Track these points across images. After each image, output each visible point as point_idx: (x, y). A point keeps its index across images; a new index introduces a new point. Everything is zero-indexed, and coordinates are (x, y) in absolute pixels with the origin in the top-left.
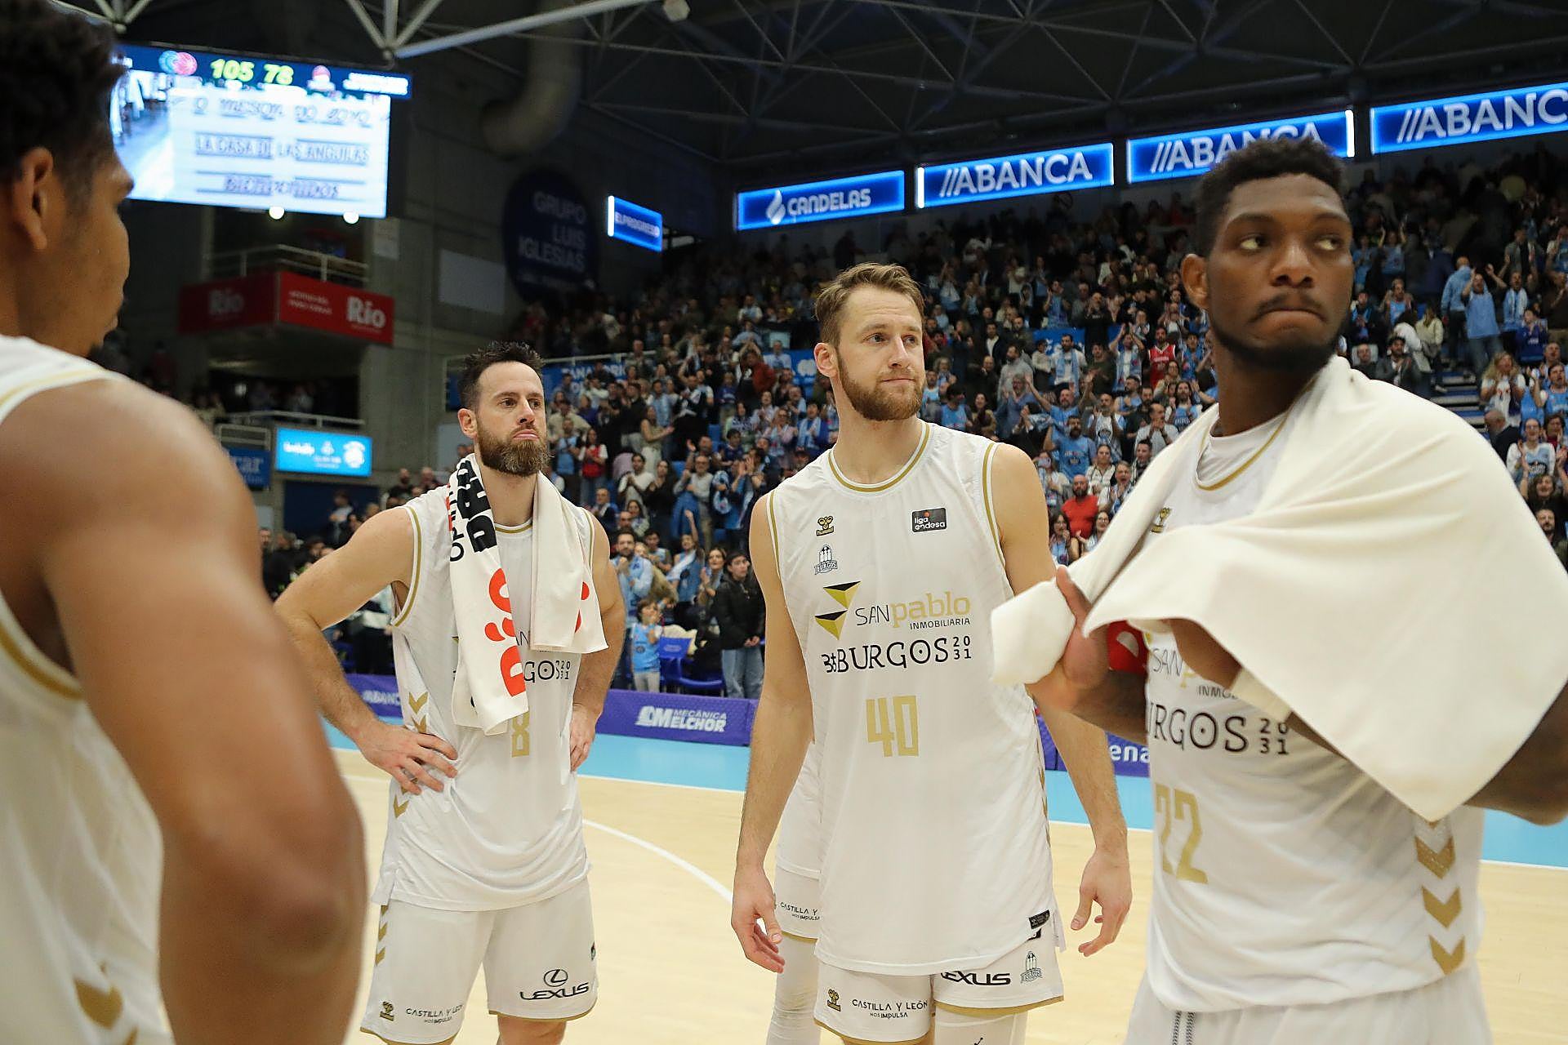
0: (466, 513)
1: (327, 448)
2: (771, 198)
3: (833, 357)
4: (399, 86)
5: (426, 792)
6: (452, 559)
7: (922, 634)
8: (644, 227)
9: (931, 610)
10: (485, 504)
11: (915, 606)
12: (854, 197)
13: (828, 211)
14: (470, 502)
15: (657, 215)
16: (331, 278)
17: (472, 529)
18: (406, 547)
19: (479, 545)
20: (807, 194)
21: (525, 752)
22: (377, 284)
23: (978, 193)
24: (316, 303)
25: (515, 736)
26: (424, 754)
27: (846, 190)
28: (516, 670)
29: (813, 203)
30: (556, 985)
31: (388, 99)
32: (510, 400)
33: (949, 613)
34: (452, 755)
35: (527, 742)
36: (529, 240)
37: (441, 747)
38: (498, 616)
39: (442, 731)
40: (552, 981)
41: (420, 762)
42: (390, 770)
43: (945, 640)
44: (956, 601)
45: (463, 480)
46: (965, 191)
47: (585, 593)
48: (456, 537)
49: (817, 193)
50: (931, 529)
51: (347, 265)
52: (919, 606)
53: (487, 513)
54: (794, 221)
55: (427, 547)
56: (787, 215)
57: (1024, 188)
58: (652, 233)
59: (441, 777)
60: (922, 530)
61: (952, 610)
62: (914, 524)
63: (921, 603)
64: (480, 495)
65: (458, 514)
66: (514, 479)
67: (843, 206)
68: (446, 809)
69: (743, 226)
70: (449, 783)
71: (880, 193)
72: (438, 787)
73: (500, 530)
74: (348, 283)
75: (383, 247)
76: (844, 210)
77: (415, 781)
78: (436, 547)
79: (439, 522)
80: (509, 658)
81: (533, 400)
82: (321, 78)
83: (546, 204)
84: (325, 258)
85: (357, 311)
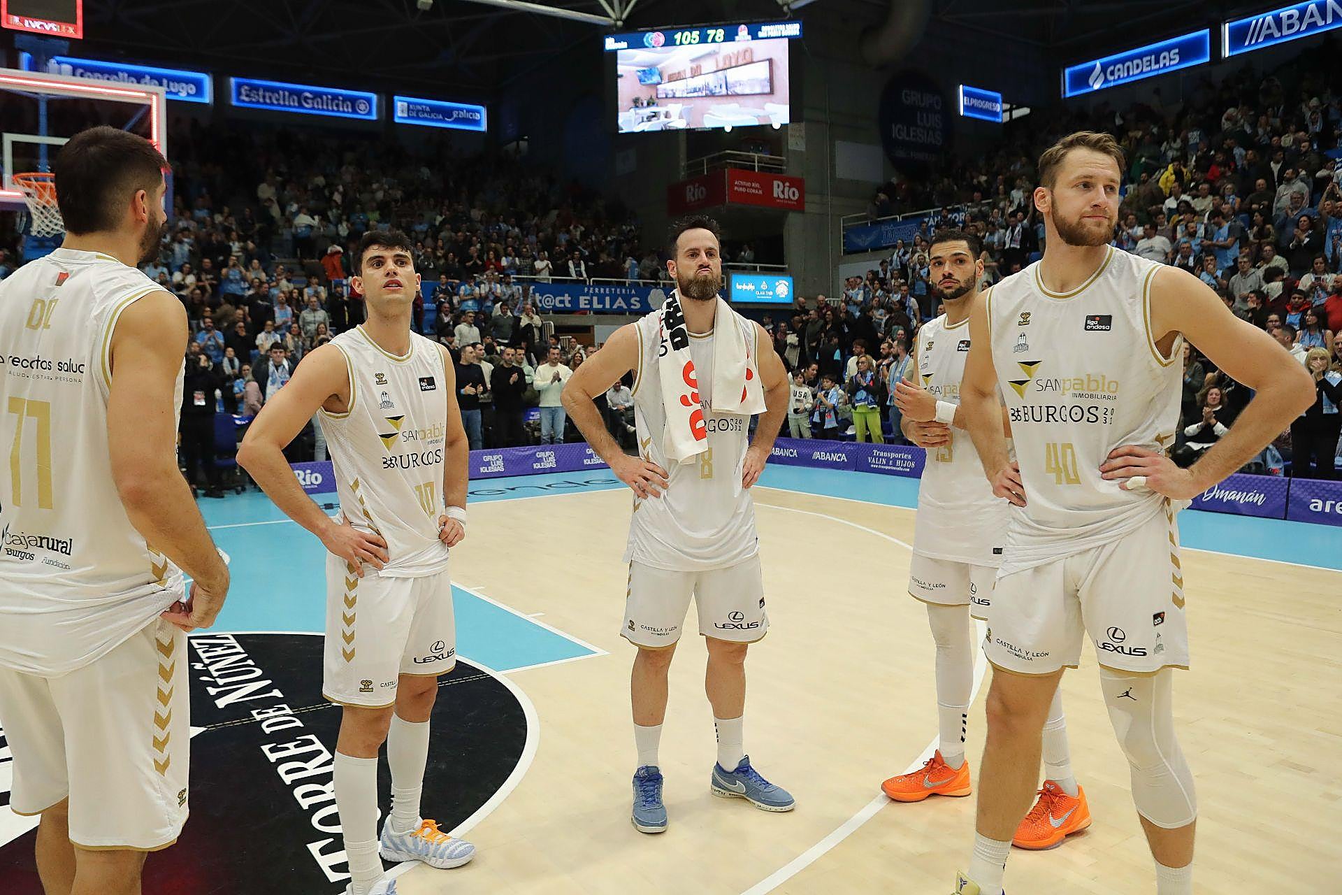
0: (669, 326)
1: (764, 286)
2: (1093, 68)
3: (1048, 198)
4: (794, 29)
5: (650, 497)
6: (661, 356)
7: (1078, 401)
8: (988, 105)
9: (1088, 386)
10: (682, 320)
11: (1076, 382)
12: (1164, 58)
13: (1142, 72)
14: (672, 319)
15: (998, 95)
16: (761, 168)
17: (673, 336)
18: (634, 349)
19: (677, 347)
20: (1123, 61)
21: (710, 475)
22: (792, 170)
23: (1282, 37)
24: (751, 187)
25: (703, 466)
26: (648, 474)
27: (1157, 53)
28: (700, 424)
29: (1128, 68)
30: (736, 620)
31: (787, 40)
32: (694, 253)
33: (1103, 390)
34: (665, 476)
35: (711, 470)
36: (899, 126)
37: (658, 471)
38: (689, 391)
39: (660, 462)
40: (734, 618)
41: (647, 479)
42: (629, 484)
43: (1097, 408)
44: (1109, 383)
45: (669, 305)
46: (1269, 37)
47: (749, 375)
48: (663, 341)
49: (1131, 59)
50: (1099, 330)
51: (770, 159)
52: (1079, 382)
53: (683, 326)
54: (1112, 84)
55: (646, 349)
56: (1106, 81)
57: (1330, 25)
58: (994, 109)
59: (659, 489)
60: (1091, 329)
61: (1105, 389)
62: (1086, 325)
63: (1082, 381)
64: (679, 314)
65: (665, 327)
66: (700, 302)
67: (1154, 67)
68: (661, 509)
69: (1068, 95)
70: (663, 492)
71: (1187, 51)
72: (657, 495)
73: (691, 336)
74: (772, 171)
75: (796, 143)
76: (1155, 70)
77: (644, 491)
78: (652, 348)
79: (654, 332)
80: (695, 417)
81: (710, 253)
82: (743, 31)
83: (911, 97)
84: (756, 156)
85: (780, 190)
